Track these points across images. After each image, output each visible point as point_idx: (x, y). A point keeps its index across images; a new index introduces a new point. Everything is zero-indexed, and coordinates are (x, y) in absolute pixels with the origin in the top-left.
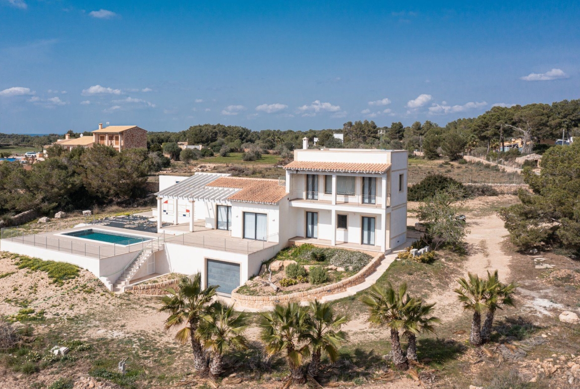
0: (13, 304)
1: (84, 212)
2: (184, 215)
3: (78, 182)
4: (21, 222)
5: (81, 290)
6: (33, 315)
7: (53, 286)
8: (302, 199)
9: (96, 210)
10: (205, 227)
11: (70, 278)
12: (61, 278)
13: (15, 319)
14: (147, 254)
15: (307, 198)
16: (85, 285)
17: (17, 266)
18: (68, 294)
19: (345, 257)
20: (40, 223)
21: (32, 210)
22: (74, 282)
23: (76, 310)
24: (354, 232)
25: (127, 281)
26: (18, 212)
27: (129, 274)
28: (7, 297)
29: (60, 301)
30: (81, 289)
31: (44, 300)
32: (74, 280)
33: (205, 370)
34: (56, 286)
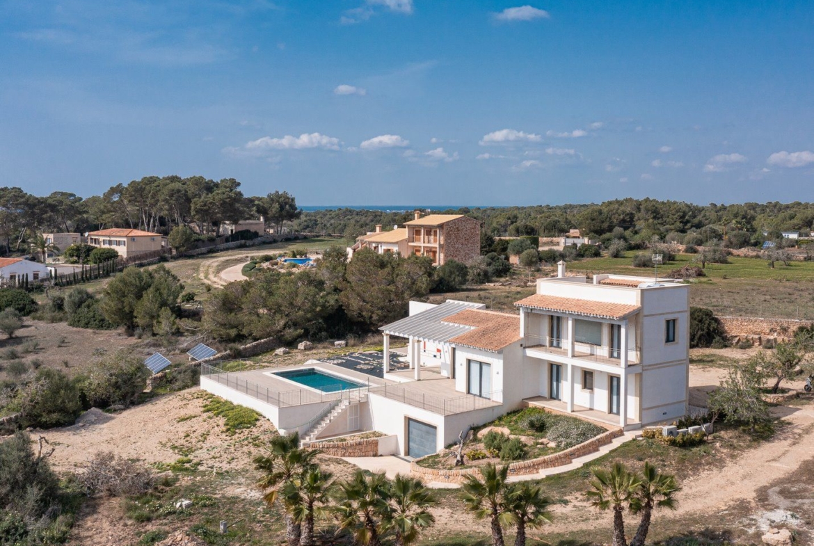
0: (176, 451)
1: (337, 343)
2: (435, 356)
3: (332, 302)
4: (253, 353)
5: (250, 443)
6: (187, 465)
7: (224, 436)
8: (544, 346)
9: (351, 342)
10: (440, 373)
11: (244, 428)
12: (235, 427)
13: (169, 468)
14: (344, 405)
15: (551, 345)
16: (257, 437)
17: (203, 409)
18: (235, 445)
19: (561, 428)
20: (276, 355)
21: (271, 338)
22: (246, 433)
23: (233, 465)
24: (601, 395)
25: (312, 436)
26: (255, 339)
27: (317, 428)
28: (175, 443)
29: (222, 453)
30: (251, 441)
31: (208, 450)
32: (248, 430)
33: (295, 540)
34: (227, 436)
